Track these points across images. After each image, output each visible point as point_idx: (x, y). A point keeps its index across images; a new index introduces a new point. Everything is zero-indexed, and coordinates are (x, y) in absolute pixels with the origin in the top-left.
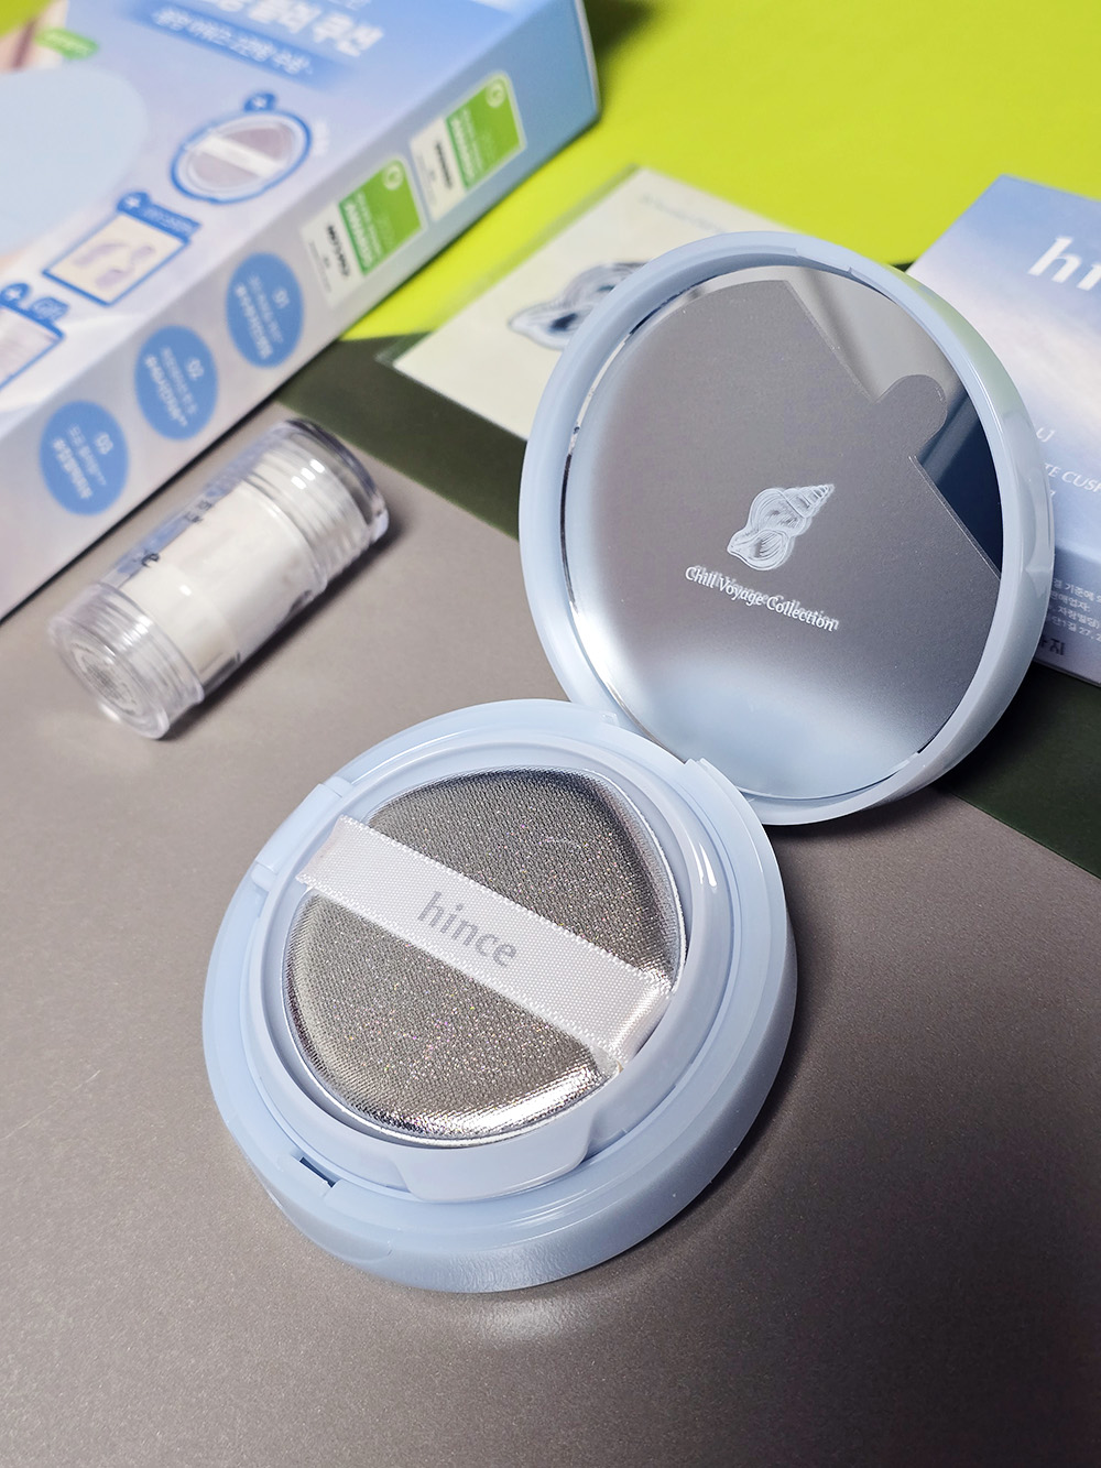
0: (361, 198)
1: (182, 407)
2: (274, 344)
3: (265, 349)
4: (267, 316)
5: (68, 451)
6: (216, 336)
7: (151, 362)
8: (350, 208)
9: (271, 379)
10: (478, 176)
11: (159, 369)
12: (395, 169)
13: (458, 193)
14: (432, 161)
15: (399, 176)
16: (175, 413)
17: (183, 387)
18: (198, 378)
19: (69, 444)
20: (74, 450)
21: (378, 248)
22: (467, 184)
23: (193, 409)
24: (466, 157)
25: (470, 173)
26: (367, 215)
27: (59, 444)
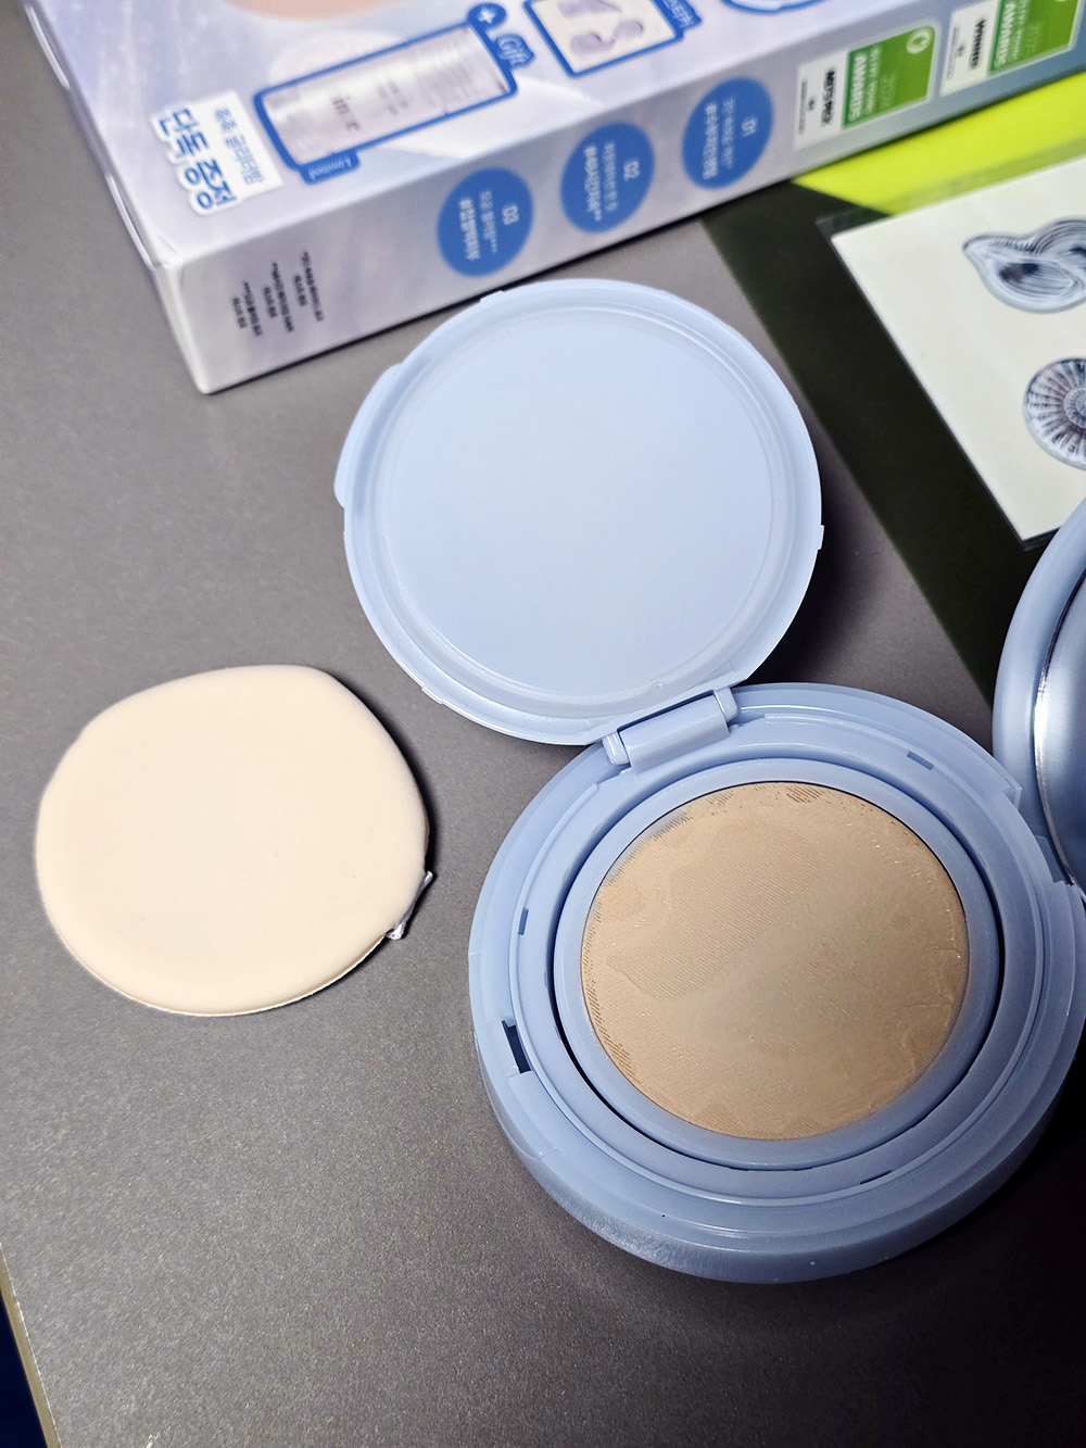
0: (876, 53)
1: (603, 202)
2: (721, 167)
3: (711, 168)
4: (728, 138)
5: (472, 212)
6: (667, 146)
7: (591, 151)
8: (861, 59)
9: (704, 199)
10: (1008, 64)
11: (595, 160)
12: (926, 35)
13: (981, 74)
14: (967, 37)
15: (925, 43)
16: (594, 205)
17: (612, 184)
18: (630, 179)
19: (476, 205)
20: (478, 213)
21: (870, 105)
22: (992, 68)
23: (612, 207)
24: (1005, 42)
25: (1002, 59)
26: (874, 70)
27: (466, 203)
